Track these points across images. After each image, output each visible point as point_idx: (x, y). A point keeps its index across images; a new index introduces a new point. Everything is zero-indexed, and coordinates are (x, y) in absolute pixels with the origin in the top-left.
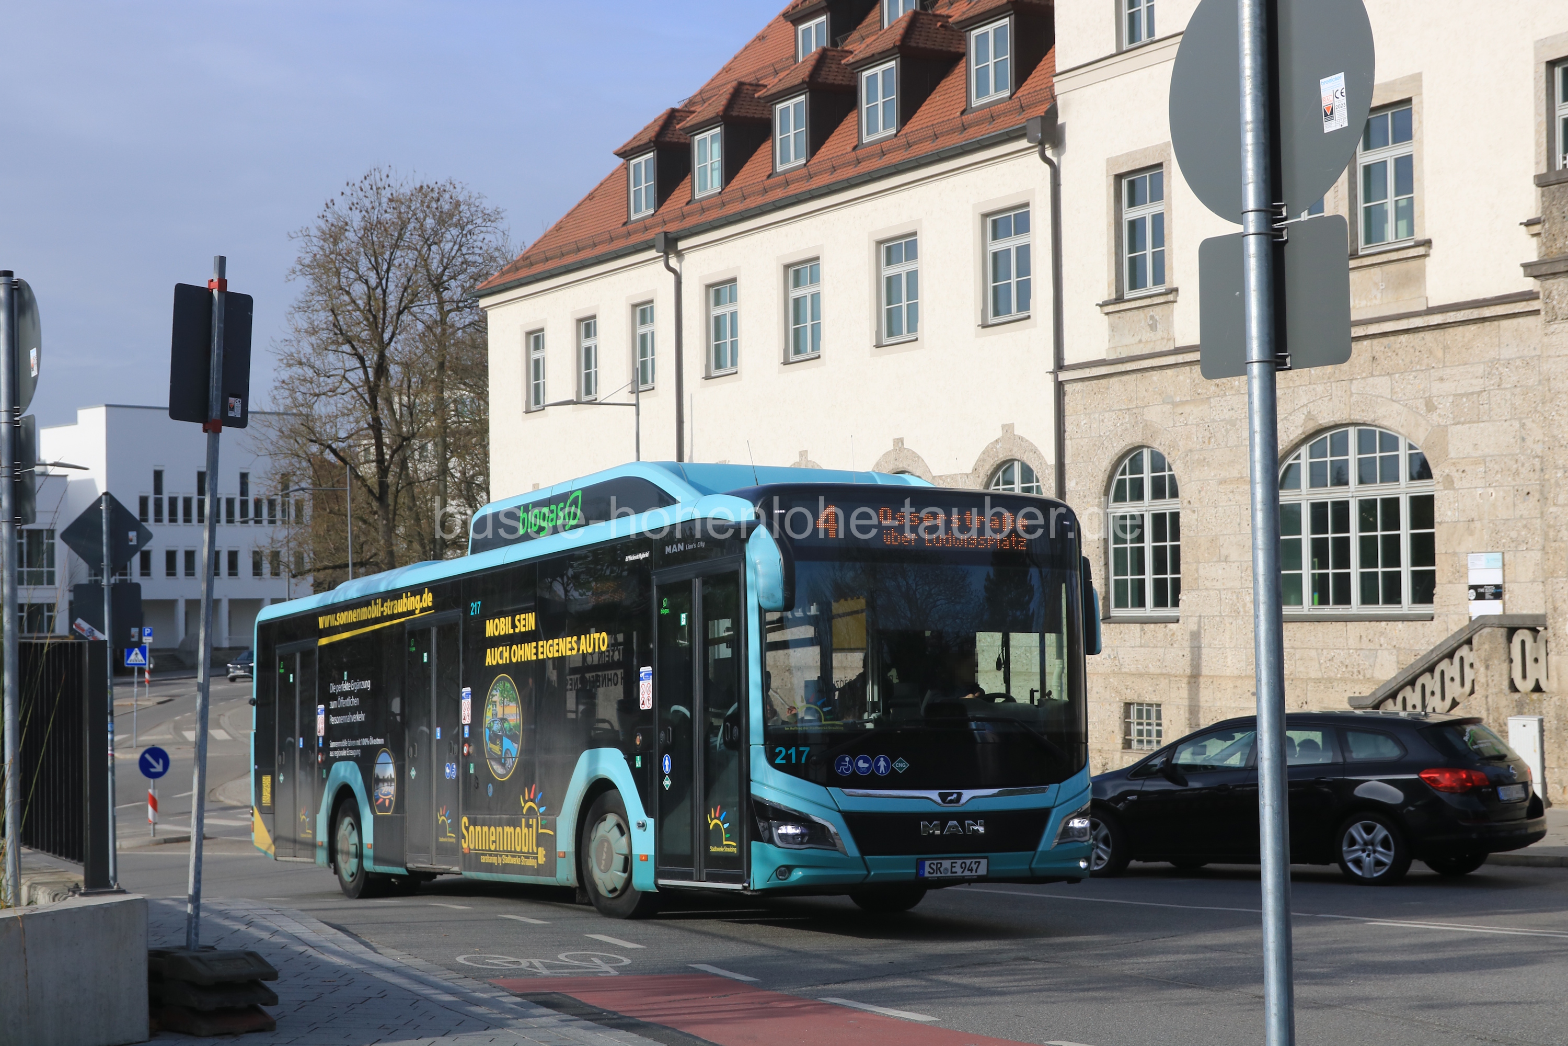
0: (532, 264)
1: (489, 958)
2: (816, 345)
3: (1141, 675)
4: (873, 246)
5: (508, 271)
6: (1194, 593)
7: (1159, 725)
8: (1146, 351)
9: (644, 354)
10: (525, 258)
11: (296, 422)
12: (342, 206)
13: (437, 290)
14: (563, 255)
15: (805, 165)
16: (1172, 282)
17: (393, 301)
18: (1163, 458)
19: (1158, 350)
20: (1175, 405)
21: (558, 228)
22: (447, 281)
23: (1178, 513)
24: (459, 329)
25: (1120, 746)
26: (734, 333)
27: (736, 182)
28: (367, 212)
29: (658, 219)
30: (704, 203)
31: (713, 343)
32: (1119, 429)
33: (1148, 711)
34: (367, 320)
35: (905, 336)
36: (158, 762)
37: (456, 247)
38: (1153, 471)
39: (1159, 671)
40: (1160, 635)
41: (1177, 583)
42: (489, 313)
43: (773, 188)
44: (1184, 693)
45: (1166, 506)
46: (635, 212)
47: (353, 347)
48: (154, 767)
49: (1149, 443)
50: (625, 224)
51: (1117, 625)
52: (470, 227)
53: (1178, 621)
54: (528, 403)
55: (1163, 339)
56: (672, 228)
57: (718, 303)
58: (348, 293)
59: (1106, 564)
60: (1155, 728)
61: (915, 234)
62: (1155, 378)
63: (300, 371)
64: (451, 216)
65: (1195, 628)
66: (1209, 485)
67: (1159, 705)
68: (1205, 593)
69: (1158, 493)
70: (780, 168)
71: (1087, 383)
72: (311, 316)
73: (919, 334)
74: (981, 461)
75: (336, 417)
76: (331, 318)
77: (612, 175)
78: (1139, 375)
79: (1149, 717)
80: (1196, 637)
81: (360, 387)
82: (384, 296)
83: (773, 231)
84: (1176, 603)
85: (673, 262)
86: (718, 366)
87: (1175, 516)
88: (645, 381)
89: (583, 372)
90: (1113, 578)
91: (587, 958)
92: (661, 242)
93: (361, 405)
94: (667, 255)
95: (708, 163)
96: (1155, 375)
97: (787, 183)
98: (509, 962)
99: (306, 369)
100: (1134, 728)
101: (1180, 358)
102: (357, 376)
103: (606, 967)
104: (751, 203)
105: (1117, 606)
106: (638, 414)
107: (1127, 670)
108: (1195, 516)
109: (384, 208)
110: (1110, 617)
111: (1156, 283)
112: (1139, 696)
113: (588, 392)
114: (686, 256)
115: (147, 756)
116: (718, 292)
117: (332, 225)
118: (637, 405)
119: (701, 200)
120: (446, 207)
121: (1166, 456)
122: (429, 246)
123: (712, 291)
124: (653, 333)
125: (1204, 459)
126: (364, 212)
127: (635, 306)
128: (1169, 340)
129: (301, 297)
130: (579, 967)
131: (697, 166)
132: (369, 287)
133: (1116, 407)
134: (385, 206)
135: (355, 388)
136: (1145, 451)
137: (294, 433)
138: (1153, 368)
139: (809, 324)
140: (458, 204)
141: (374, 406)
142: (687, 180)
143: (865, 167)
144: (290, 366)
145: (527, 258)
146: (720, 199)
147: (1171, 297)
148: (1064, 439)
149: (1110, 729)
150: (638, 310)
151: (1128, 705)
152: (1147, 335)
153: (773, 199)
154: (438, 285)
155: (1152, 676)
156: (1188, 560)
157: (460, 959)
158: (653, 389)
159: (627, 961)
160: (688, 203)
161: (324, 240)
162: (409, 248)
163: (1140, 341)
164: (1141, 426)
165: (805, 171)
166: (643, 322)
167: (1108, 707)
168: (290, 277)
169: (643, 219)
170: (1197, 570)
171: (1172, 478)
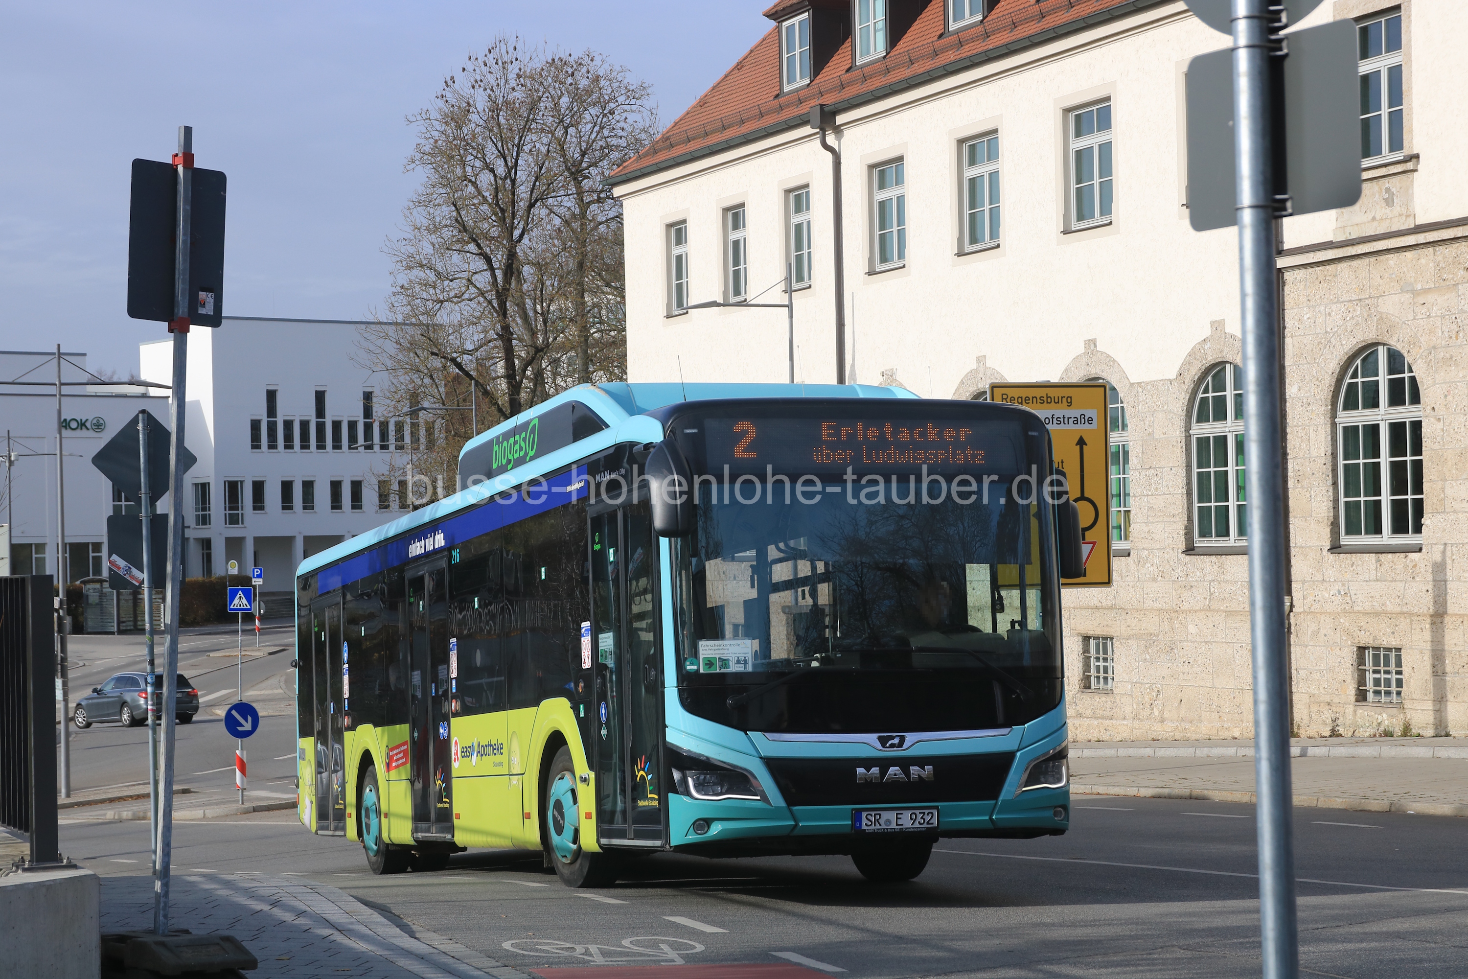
0: (672, 146)
1: (540, 944)
2: (994, 233)
3: (1377, 614)
4: (1060, 114)
5: (646, 155)
6: (1439, 517)
7: (1399, 673)
8: (1381, 230)
9: (799, 247)
10: (666, 138)
11: (415, 333)
12: (463, 84)
13: (575, 179)
14: (707, 134)
15: (982, 21)
16: (1411, 147)
17: (523, 192)
18: (1402, 357)
19: (1394, 228)
20: (1415, 293)
21: (703, 103)
22: (587, 168)
23: (1421, 421)
24: (601, 223)
25: (1353, 698)
26: (901, 221)
27: (903, 45)
28: (492, 90)
29: (814, 89)
30: (866, 70)
31: (877, 233)
32: (1349, 324)
33: (1387, 657)
34: (496, 214)
35: (1098, 219)
36: (247, 721)
37: (597, 128)
38: (1390, 373)
39: (1398, 609)
40: (1400, 567)
41: (1419, 506)
42: (625, 203)
43: (944, 50)
44: (1427, 635)
45: (1405, 413)
46: (789, 83)
47: (479, 246)
48: (242, 725)
49: (1385, 340)
50: (777, 96)
51: (1349, 555)
52: (612, 105)
53: (1420, 550)
54: (669, 305)
55: (1400, 215)
56: (829, 99)
57: (882, 186)
58: (474, 184)
59: (1335, 484)
60: (1394, 677)
61: (1108, 99)
62: (1391, 262)
63: (421, 274)
64: (589, 93)
65: (1438, 558)
66: (1456, 388)
67: (1399, 650)
68: (1453, 517)
69: (1396, 399)
70: (953, 26)
71: (1310, 270)
72: (431, 211)
73: (1113, 217)
74: (1187, 364)
75: (461, 326)
76: (455, 214)
77: (764, 40)
78: (1372, 259)
79: (1387, 664)
80: (1439, 569)
81: (487, 292)
82: (513, 187)
83: (945, 100)
84: (1418, 529)
85: (831, 139)
86: (884, 259)
87: (1417, 426)
88: (800, 278)
89: (731, 269)
90: (1342, 500)
91: (655, 945)
92: (816, 117)
93: (490, 312)
94: (823, 130)
95: (871, 23)
96: (1392, 259)
97: (961, 44)
98: (562, 949)
99: (428, 271)
100: (1370, 677)
101: (1421, 238)
102: (483, 280)
103: (672, 954)
104: (919, 68)
105: (1348, 532)
106: (791, 316)
107: (1360, 608)
108: (1440, 425)
109: (511, 85)
110: (1340, 546)
111: (1392, 149)
112: (1375, 638)
113: (737, 292)
114: (846, 132)
115: (234, 712)
116: (882, 174)
117: (453, 106)
118: (790, 306)
119: (862, 67)
120: (583, 83)
121: (1405, 355)
122: (566, 129)
123: (875, 172)
124: (809, 222)
125: (1451, 358)
126: (488, 90)
127: (788, 192)
128: (1408, 216)
129: (421, 190)
130: (641, 955)
131: (858, 27)
132: (495, 176)
133: (1345, 298)
134: (513, 83)
135: (482, 293)
136: (1380, 348)
137: (413, 346)
138: (1388, 251)
139: (987, 207)
140: (597, 79)
141: (503, 311)
142: (847, 44)
143: (1050, 22)
144: (410, 268)
145: (668, 138)
146: (884, 65)
147: (1410, 166)
148: (1284, 337)
149: (1341, 678)
150: (792, 196)
151: (1362, 650)
152: (1381, 211)
153: (943, 63)
154: (576, 173)
155: (1390, 615)
156: (1432, 477)
157: (507, 945)
158: (810, 287)
159: (700, 948)
160: (848, 70)
161: (446, 123)
162: (542, 131)
163: (1374, 219)
164: (1375, 319)
165: (981, 28)
166: (798, 210)
167: (1339, 652)
168: (408, 167)
169: (797, 90)
170: (1443, 490)
171: (1413, 380)
